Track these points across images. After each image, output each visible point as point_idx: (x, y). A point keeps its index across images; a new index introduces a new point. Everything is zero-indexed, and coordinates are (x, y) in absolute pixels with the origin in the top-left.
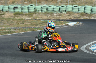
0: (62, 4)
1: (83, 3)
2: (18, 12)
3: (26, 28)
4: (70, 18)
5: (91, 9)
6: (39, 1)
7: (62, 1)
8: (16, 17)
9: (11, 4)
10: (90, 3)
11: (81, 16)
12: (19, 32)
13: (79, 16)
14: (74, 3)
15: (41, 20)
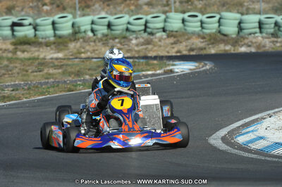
0: (152, 10)
1: (213, 5)
2: (26, 36)
3: (49, 85)
4: (177, 52)
5: (240, 23)
6: (85, 2)
7: (154, 2)
8: (19, 53)
9: (4, 14)
10: (233, 5)
11: (208, 45)
12: (28, 96)
13: (204, 44)
14: (189, 7)
15: (93, 58)
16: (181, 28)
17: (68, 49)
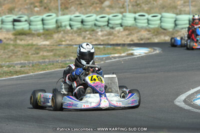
0: (112, 11)
1: (156, 8)
4: (131, 41)
6: (65, 5)
7: (113, 5)
9: (7, 13)
10: (170, 8)
13: (150, 35)
16: (133, 24)
17: (53, 39)
